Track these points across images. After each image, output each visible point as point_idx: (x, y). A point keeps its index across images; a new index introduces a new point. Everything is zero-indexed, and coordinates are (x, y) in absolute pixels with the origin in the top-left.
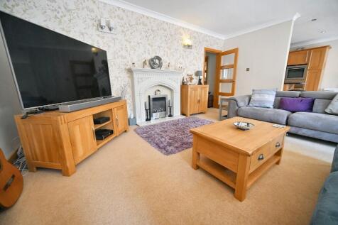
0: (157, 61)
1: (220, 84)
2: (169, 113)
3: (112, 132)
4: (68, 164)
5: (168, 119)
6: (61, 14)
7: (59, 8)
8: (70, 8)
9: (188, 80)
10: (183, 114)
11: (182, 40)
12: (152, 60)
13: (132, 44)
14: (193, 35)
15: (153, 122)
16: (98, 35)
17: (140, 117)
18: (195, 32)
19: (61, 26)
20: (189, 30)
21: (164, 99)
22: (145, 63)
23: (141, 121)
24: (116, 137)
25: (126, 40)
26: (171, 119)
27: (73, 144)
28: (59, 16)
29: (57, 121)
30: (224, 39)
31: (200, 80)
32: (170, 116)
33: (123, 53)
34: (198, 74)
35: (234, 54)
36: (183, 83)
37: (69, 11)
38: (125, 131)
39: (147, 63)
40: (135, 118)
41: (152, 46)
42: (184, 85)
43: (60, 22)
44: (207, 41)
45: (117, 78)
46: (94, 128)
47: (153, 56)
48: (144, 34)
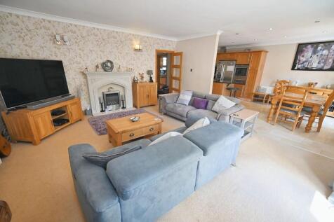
0: (109, 64)
1: (174, 81)
2: (122, 106)
3: (68, 121)
4: (35, 138)
5: (121, 110)
6: (23, 34)
7: (22, 29)
8: (30, 28)
9: (139, 78)
10: (135, 106)
11: (132, 45)
12: (104, 63)
13: (85, 52)
14: (142, 40)
15: (107, 112)
16: (56, 47)
17: (95, 109)
18: (144, 37)
19: (24, 43)
20: (138, 36)
21: (117, 94)
22: (97, 67)
23: (97, 112)
24: (71, 124)
25: (80, 49)
26: (125, 110)
27: (38, 128)
28: (22, 35)
29: (26, 116)
30: (176, 40)
31: (151, 78)
32: (123, 108)
33: (78, 59)
34: (149, 72)
35: (180, 56)
36: (134, 80)
37: (30, 31)
38: (81, 120)
39: (100, 66)
40: (91, 110)
41: (103, 52)
42: (135, 83)
43: (24, 39)
44: (158, 44)
45: (74, 79)
46: (51, 118)
47: (105, 60)
48: (95, 43)
